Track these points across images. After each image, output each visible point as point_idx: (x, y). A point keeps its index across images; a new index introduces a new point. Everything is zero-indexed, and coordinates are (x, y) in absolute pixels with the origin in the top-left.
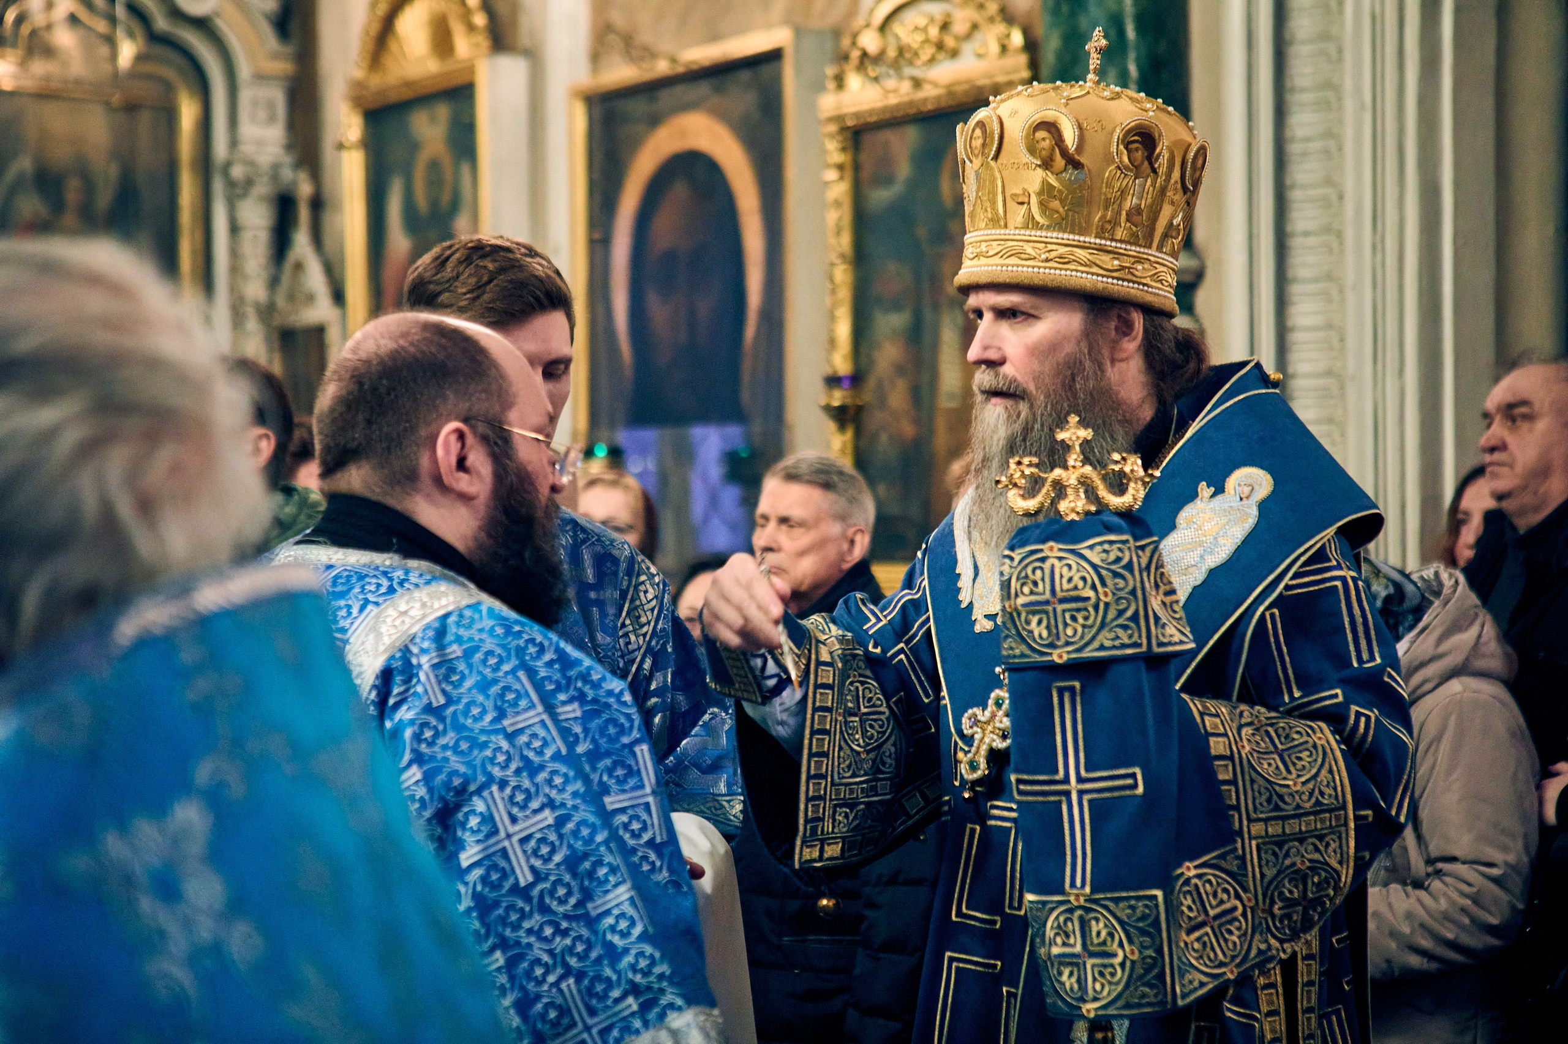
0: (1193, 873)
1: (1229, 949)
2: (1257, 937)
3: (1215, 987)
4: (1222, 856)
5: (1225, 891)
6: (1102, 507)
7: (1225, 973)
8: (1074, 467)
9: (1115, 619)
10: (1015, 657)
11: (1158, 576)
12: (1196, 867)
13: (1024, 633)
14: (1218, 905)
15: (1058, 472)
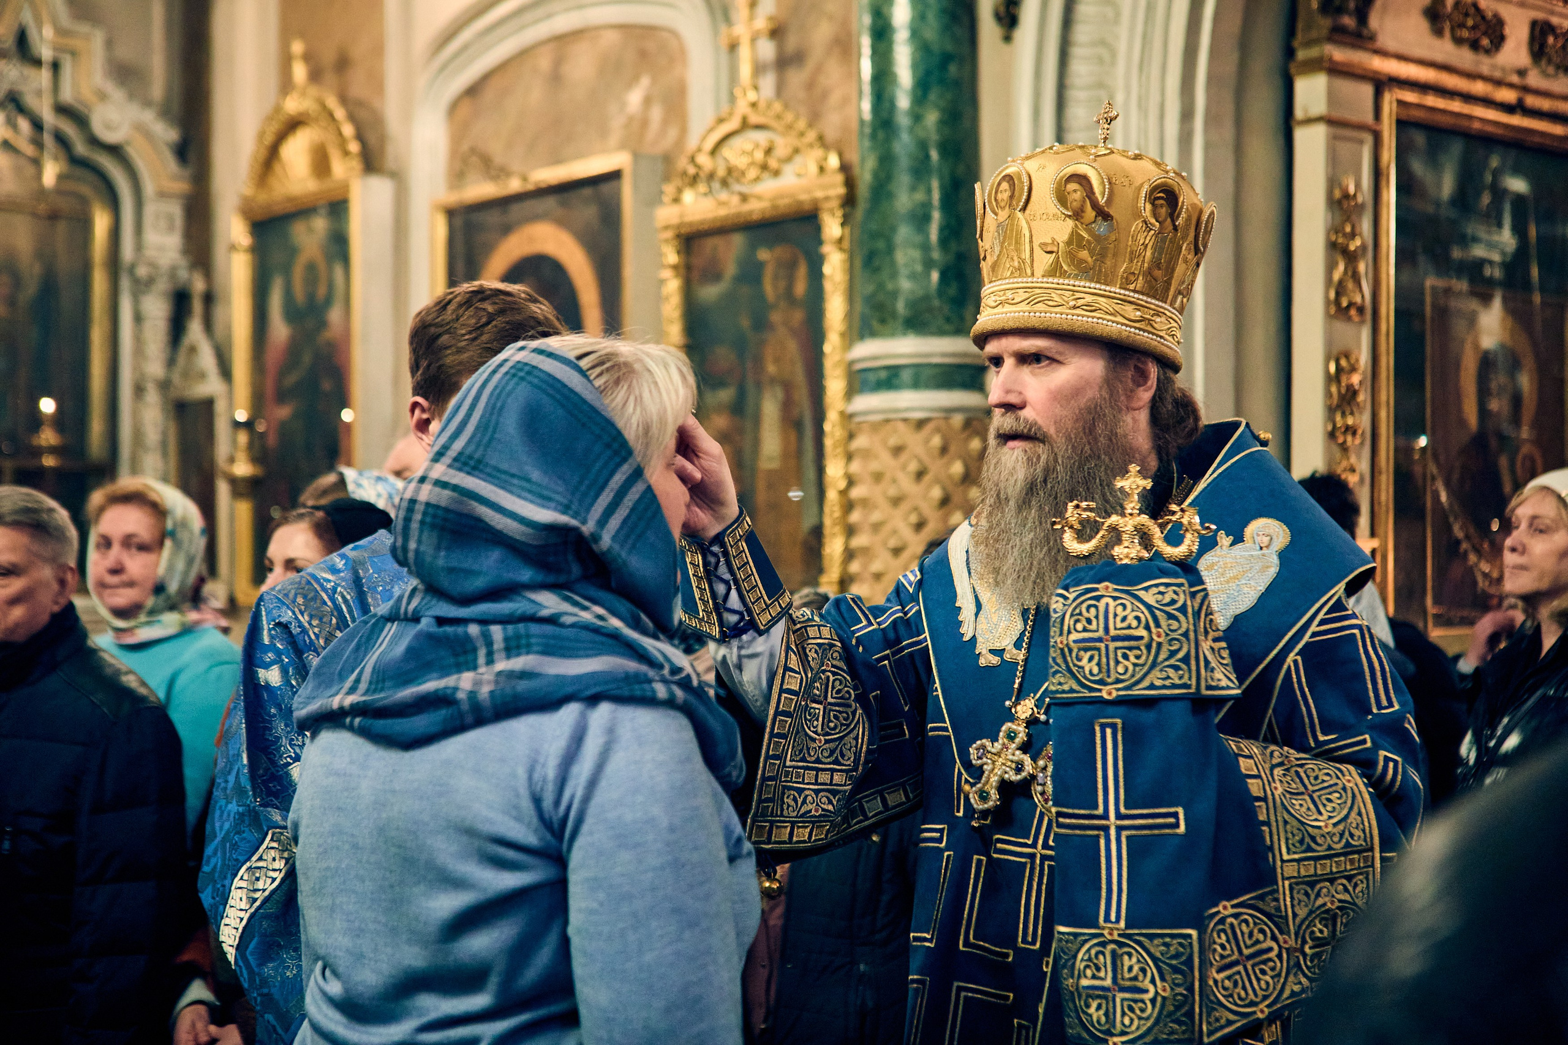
0: (1231, 911)
1: (1261, 989)
2: (1291, 978)
3: (1243, 1025)
4: (1261, 898)
5: (1262, 931)
6: (1158, 555)
7: (1255, 1013)
8: (1131, 515)
9: (1166, 660)
10: (1064, 692)
11: (1208, 622)
12: (1233, 907)
13: (1074, 669)
14: (1253, 945)
15: (1114, 519)
